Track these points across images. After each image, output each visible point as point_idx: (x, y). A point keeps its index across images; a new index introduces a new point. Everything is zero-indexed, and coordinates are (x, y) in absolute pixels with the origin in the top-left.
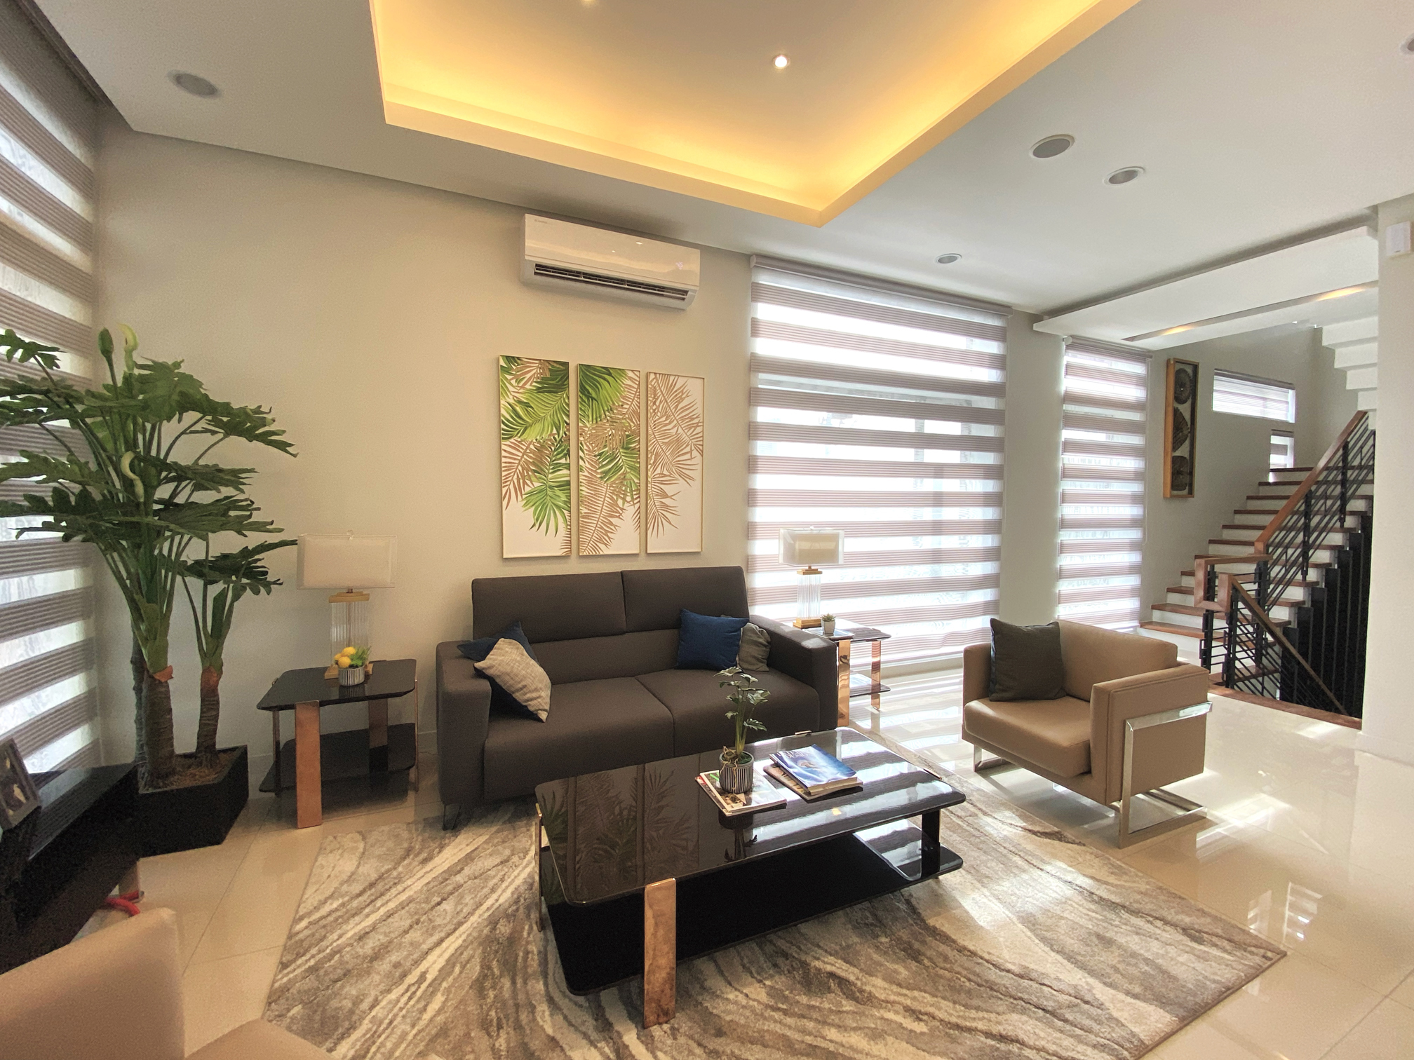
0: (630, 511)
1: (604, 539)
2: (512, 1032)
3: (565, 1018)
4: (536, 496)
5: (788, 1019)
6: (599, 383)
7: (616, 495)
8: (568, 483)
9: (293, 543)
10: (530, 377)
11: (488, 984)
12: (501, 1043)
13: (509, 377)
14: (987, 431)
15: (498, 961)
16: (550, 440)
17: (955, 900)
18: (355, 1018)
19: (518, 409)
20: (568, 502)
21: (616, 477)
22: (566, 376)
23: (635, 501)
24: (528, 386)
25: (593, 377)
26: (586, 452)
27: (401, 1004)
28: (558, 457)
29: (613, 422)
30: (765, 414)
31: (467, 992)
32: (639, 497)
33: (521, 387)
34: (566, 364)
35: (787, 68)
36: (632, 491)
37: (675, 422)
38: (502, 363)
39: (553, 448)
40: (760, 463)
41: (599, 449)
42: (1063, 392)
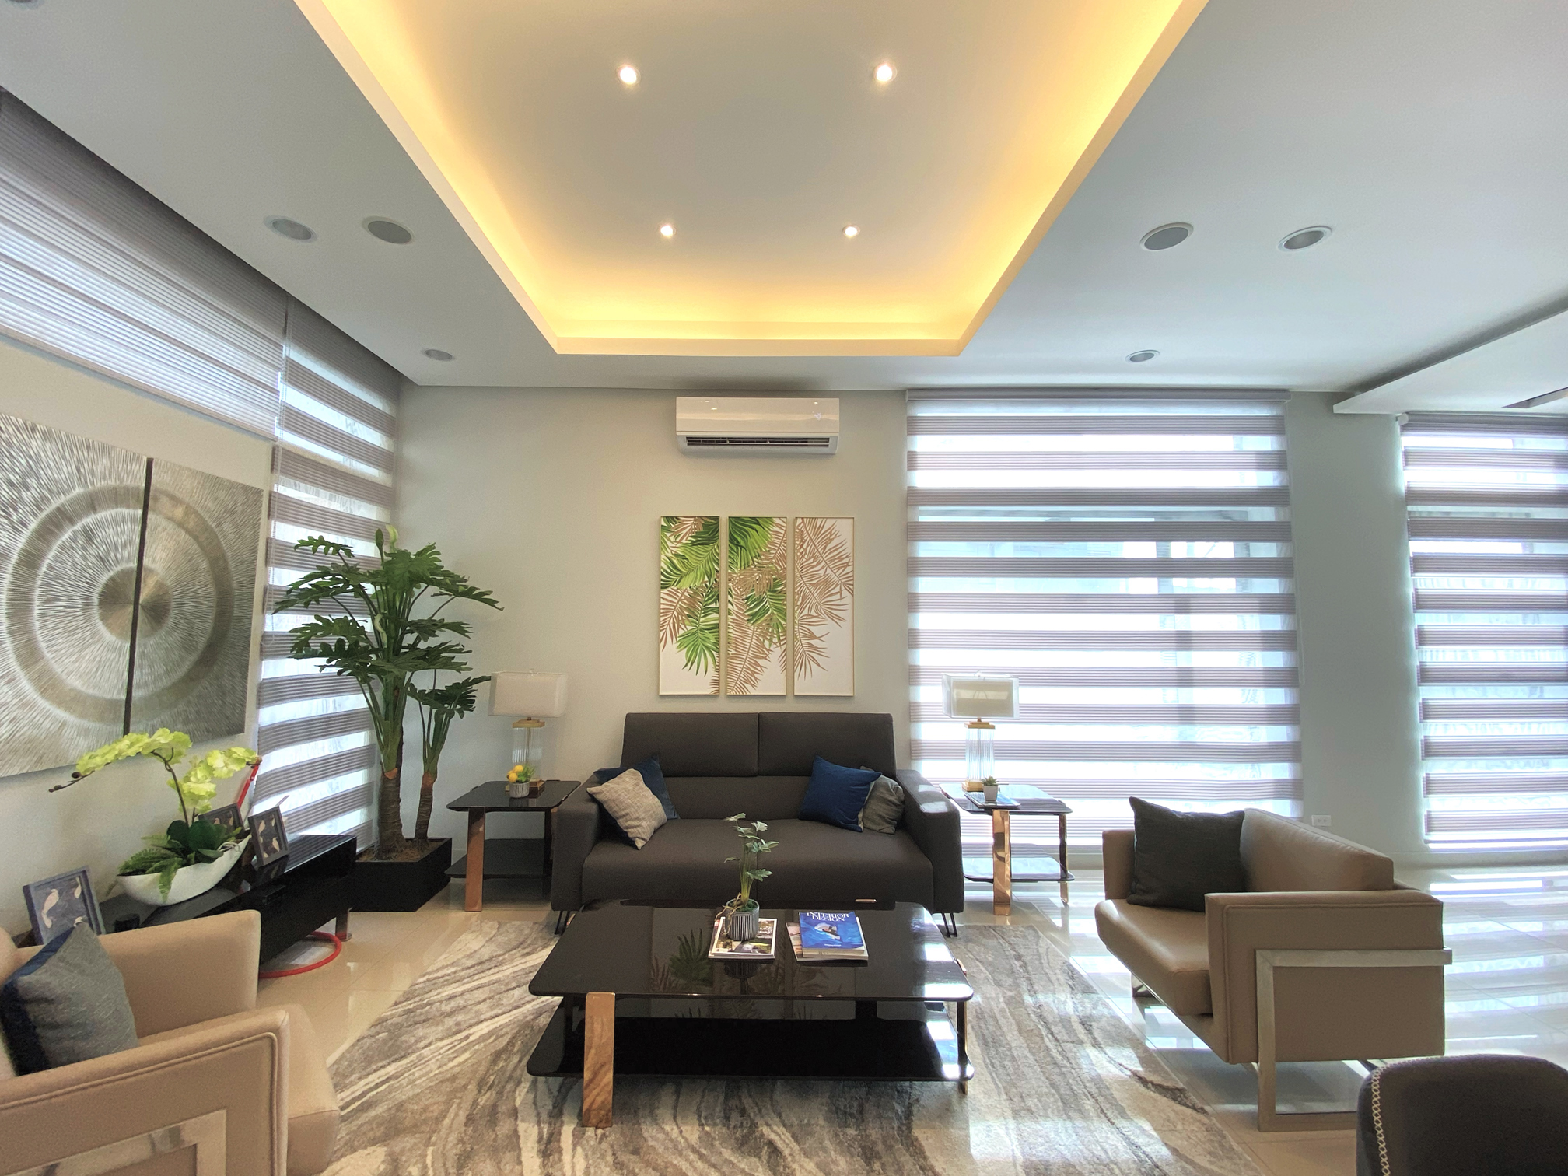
0: (776, 652)
1: (751, 677)
2: (494, 1095)
3: (535, 1097)
4: (688, 639)
5: (700, 1163)
6: (747, 532)
7: (763, 637)
8: (717, 626)
9: (489, 678)
10: (686, 533)
11: (504, 1056)
12: (483, 1100)
13: (668, 534)
14: (1265, 550)
15: (522, 1042)
16: (702, 587)
17: (966, 1121)
18: (410, 1051)
19: (675, 561)
20: (716, 644)
21: (763, 619)
22: (716, 529)
23: (782, 643)
24: (684, 541)
25: (741, 526)
26: (734, 596)
27: (442, 1051)
28: (709, 602)
29: (760, 567)
30: (927, 549)
31: (487, 1057)
32: (785, 639)
33: (678, 543)
34: (717, 519)
35: (857, 237)
36: (778, 632)
37: (824, 563)
38: (663, 523)
39: (704, 594)
40: (922, 601)
41: (746, 594)
42: (1403, 488)
